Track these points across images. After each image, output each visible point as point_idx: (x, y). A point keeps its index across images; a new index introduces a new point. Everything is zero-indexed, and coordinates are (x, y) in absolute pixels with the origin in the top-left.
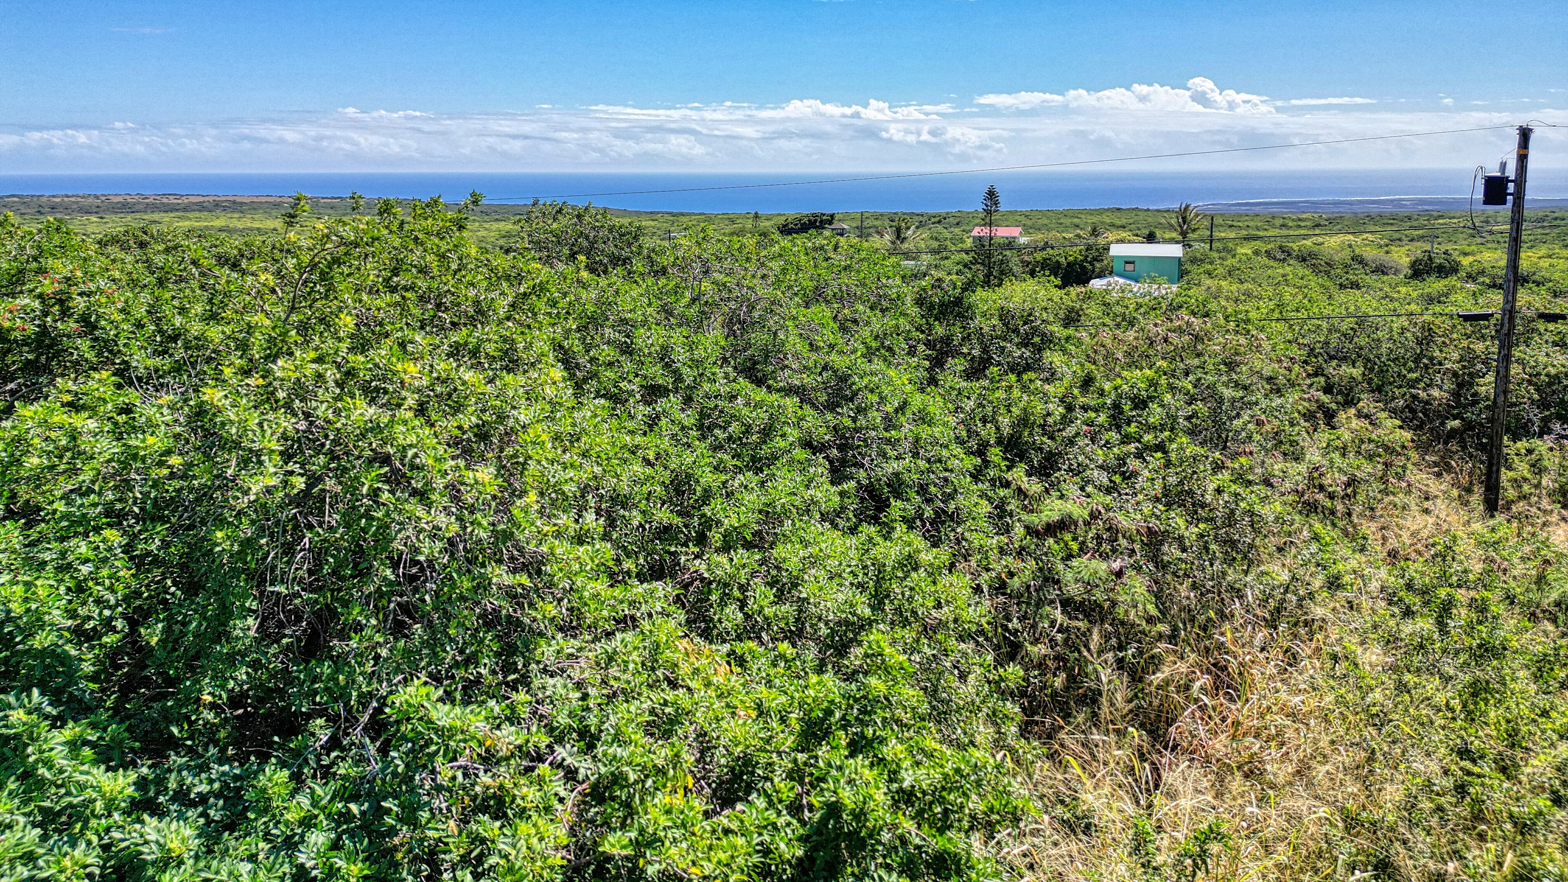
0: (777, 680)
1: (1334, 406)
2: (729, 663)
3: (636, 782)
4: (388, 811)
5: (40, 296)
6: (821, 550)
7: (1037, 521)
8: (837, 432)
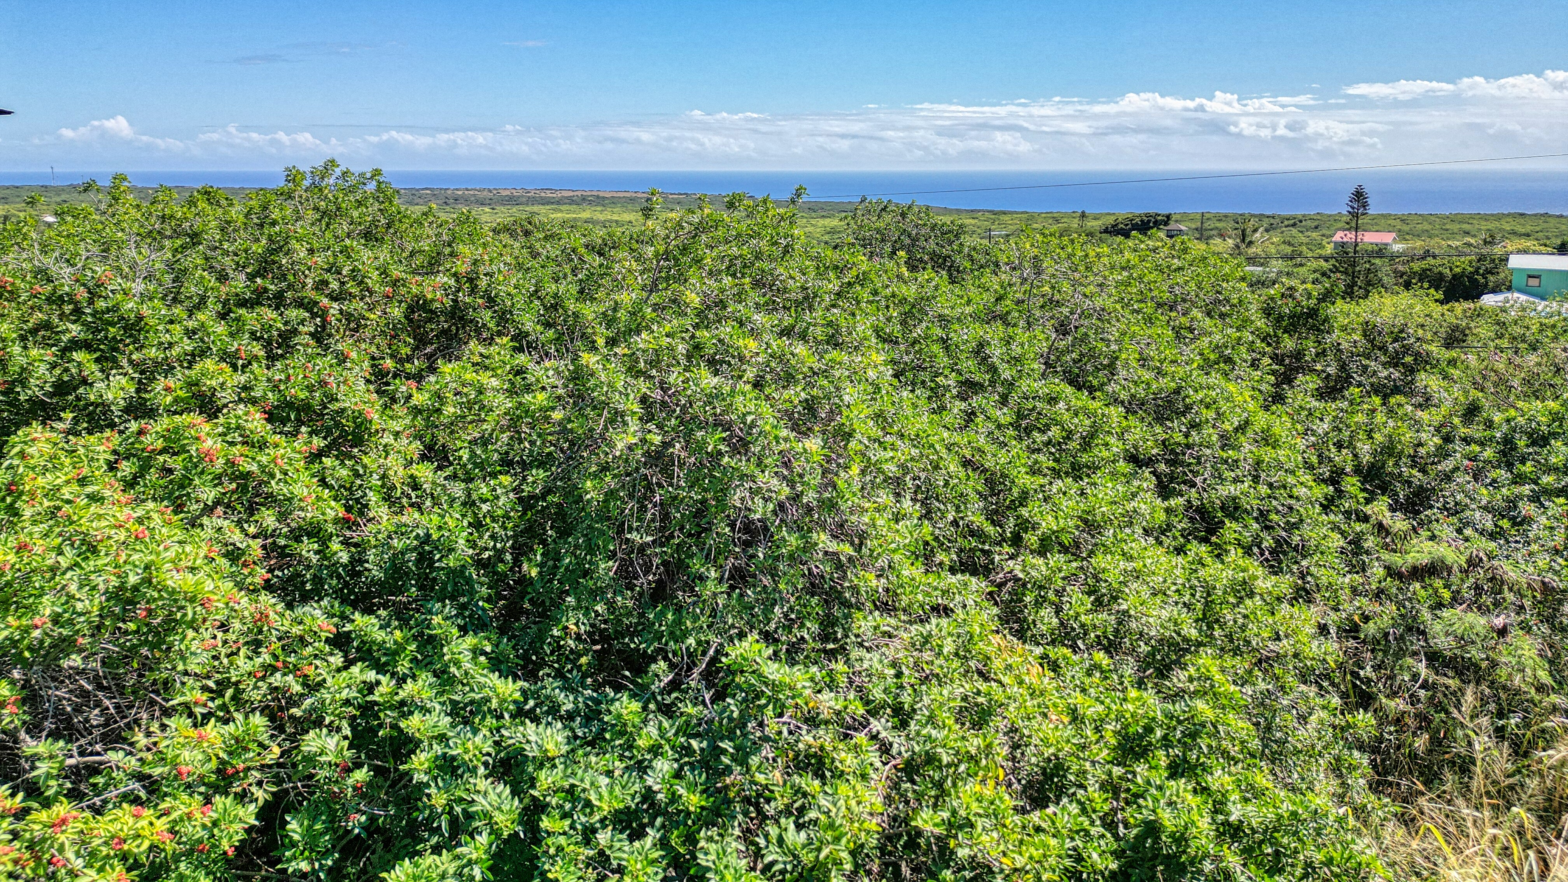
0: (1092, 690)
2: (1041, 665)
3: (949, 765)
4: (724, 752)
6: (1145, 566)
7: (1400, 562)
8: (1165, 446)
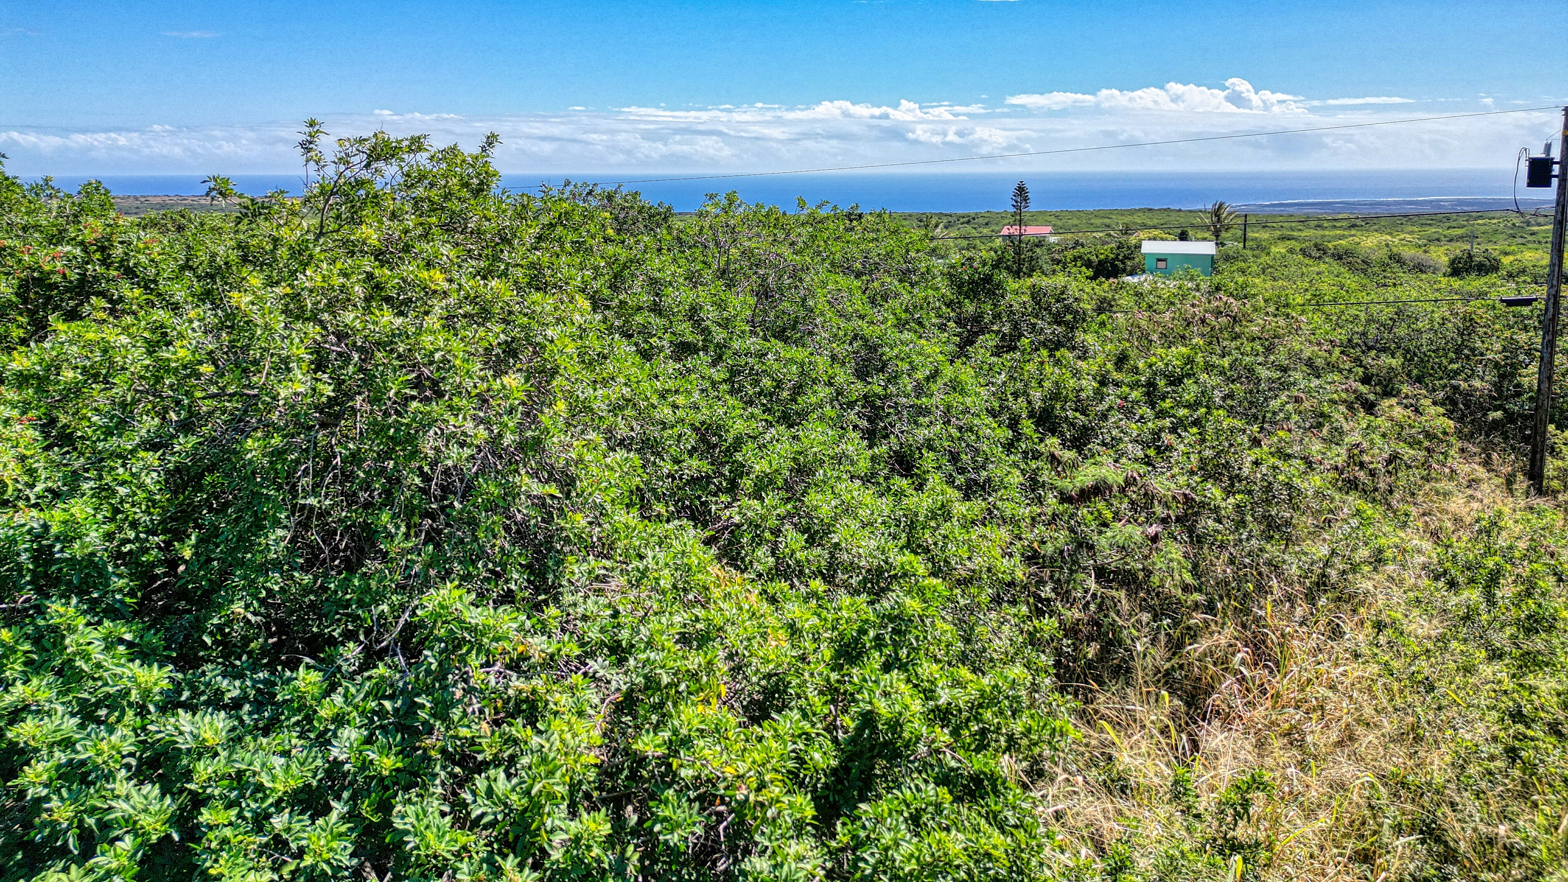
1: (1372, 397)
3: (669, 685)
4: (423, 706)
5: (82, 243)
6: (853, 498)
7: (1071, 486)
8: (867, 401)
